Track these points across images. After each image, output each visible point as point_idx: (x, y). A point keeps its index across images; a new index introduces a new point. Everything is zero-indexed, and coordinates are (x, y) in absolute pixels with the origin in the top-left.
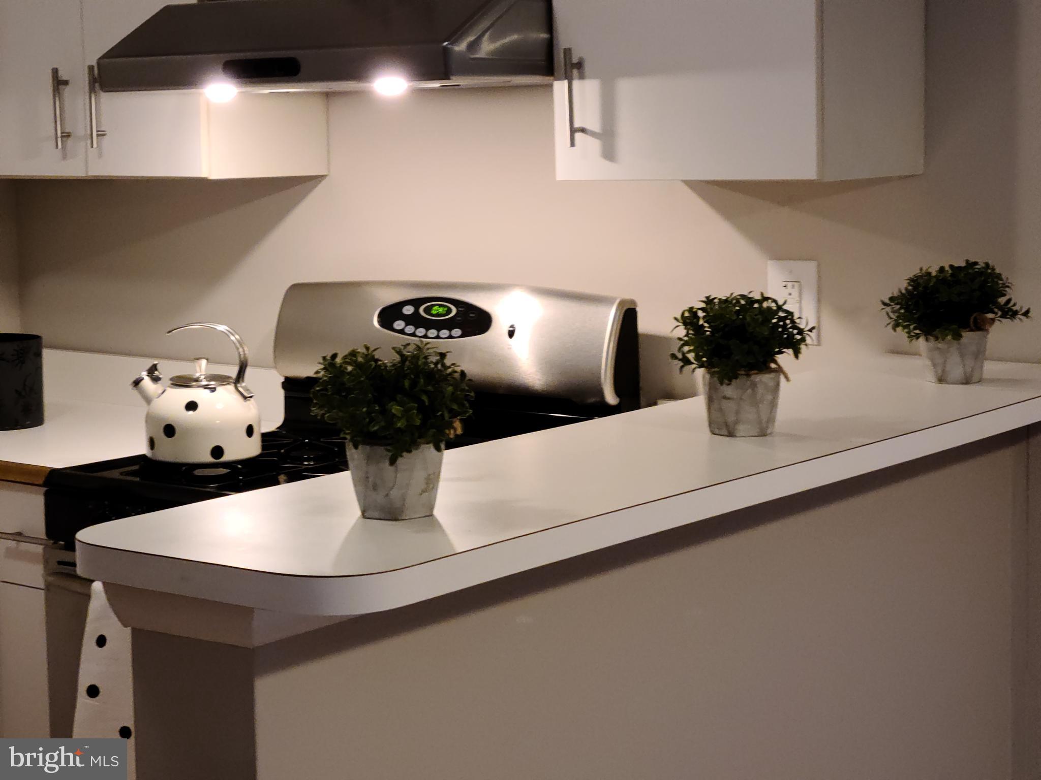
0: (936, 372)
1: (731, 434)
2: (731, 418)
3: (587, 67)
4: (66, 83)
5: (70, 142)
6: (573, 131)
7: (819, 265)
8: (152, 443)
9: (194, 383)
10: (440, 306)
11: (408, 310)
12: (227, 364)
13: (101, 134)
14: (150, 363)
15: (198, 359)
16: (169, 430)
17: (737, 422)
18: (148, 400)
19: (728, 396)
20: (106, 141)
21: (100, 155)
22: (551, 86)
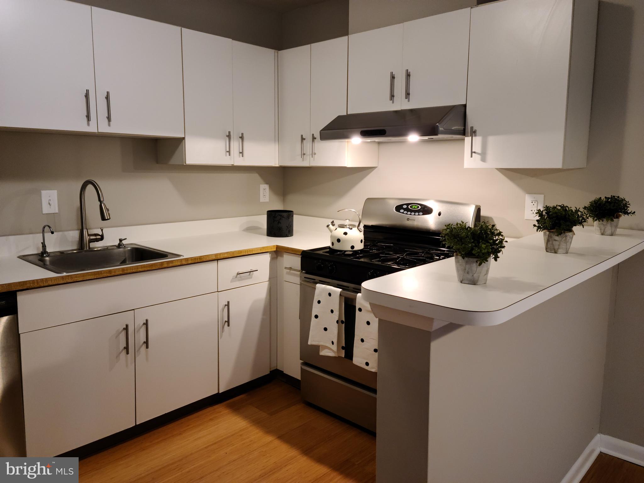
0: (601, 232)
1: (556, 252)
2: (556, 247)
3: (477, 132)
4: (305, 139)
5: (305, 156)
6: (472, 152)
7: (545, 196)
8: (333, 244)
9: (345, 227)
10: (415, 206)
11: (405, 207)
12: (355, 221)
13: (315, 154)
14: (332, 220)
15: (346, 220)
16: (339, 240)
17: (558, 249)
18: (331, 231)
19: (557, 240)
20: (316, 156)
21: (314, 160)
22: (464, 140)
